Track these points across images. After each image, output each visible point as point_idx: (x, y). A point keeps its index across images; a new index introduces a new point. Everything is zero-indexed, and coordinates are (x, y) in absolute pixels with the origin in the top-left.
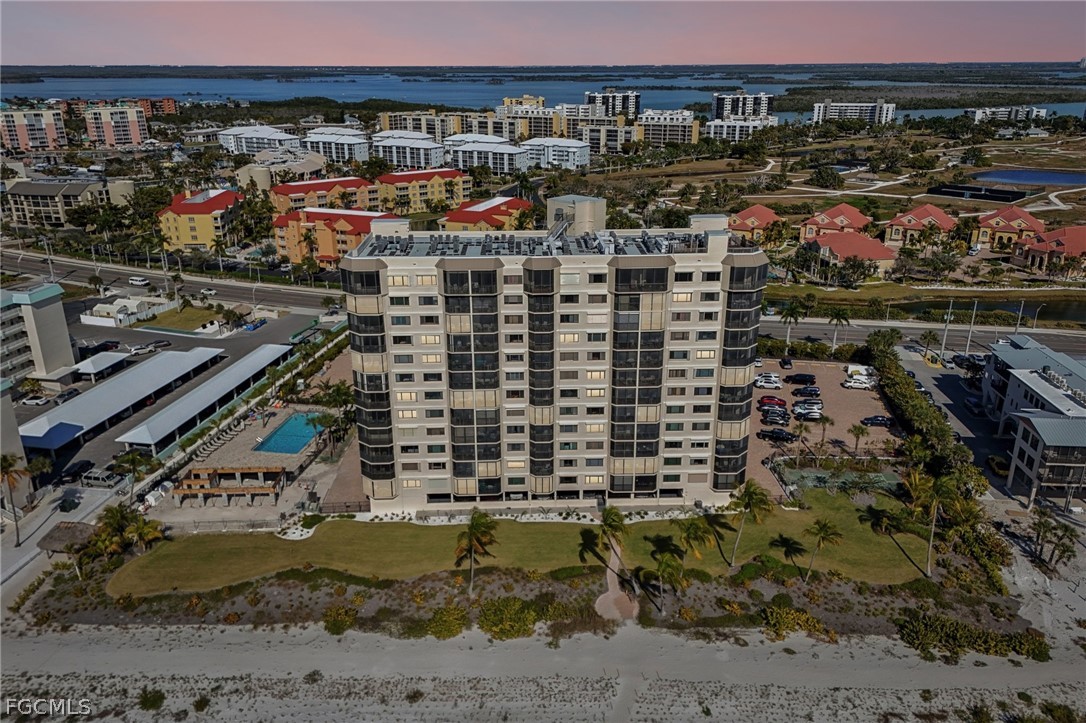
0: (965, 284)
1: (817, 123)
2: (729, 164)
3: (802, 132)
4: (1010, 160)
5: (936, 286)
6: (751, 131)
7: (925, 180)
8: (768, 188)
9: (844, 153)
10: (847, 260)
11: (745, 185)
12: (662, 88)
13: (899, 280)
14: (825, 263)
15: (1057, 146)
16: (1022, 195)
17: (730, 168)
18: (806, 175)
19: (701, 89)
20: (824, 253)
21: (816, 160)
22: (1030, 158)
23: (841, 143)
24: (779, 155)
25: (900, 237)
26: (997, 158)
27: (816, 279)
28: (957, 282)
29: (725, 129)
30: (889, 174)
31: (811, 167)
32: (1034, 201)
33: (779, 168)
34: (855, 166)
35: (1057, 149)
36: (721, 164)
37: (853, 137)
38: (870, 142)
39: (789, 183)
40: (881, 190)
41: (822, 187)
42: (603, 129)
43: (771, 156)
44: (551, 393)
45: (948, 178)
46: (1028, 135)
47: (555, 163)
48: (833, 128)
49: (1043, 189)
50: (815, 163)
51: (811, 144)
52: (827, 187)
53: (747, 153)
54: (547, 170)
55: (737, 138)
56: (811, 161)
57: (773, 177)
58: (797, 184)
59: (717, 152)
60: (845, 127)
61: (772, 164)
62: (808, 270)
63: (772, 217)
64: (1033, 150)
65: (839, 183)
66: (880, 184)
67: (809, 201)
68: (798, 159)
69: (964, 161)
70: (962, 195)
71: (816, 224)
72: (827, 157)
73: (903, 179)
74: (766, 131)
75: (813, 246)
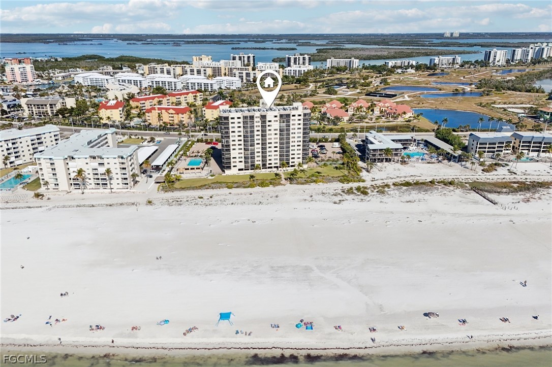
0: (369, 123)
1: (329, 68)
2: (295, 86)
3: (322, 72)
4: (397, 82)
5: (361, 124)
6: (302, 73)
7: (365, 91)
8: (310, 95)
9: (338, 81)
10: (335, 117)
11: (302, 94)
12: (260, 49)
13: (351, 123)
14: (329, 118)
15: (416, 76)
16: (396, 95)
17: (296, 88)
18: (324, 90)
19: (278, 49)
20: (328, 115)
21: (328, 84)
22: (405, 82)
23: (338, 76)
24: (314, 82)
25: (353, 110)
26: (394, 82)
27: (326, 123)
28: (367, 123)
29: (292, 71)
30: (354, 89)
31: (326, 87)
32: (399, 97)
33: (314, 88)
34: (342, 86)
35: (416, 78)
36: (293, 86)
37: (343, 73)
38: (348, 76)
39: (318, 93)
40: (350, 95)
41: (330, 94)
42: (244, 72)
43: (311, 82)
44: (266, 143)
45: (373, 90)
46: (407, 72)
47: (228, 87)
48: (335, 70)
49: (403, 93)
50: (327, 85)
51: (326, 77)
52: (331, 94)
53: (302, 81)
54: (225, 89)
55: (297, 75)
56: (326, 84)
57: (312, 91)
58: (321, 94)
59: (290, 81)
60: (339, 70)
61: (312, 86)
62: (324, 121)
63: (312, 105)
64: (407, 78)
65: (335, 93)
66: (350, 93)
67: (325, 100)
68: (321, 84)
69: (381, 83)
70: (376, 96)
71: (326, 107)
72: (332, 82)
73: (358, 91)
74: (309, 72)
75: (325, 113)
